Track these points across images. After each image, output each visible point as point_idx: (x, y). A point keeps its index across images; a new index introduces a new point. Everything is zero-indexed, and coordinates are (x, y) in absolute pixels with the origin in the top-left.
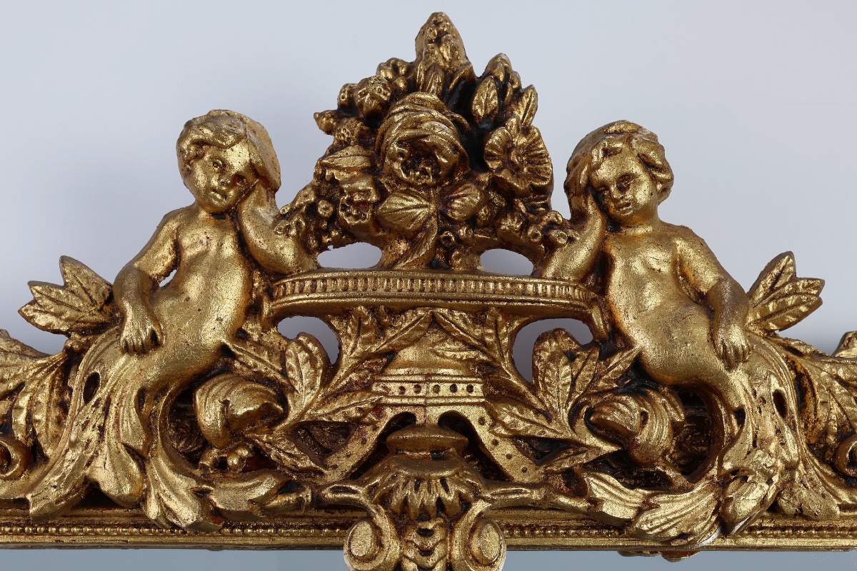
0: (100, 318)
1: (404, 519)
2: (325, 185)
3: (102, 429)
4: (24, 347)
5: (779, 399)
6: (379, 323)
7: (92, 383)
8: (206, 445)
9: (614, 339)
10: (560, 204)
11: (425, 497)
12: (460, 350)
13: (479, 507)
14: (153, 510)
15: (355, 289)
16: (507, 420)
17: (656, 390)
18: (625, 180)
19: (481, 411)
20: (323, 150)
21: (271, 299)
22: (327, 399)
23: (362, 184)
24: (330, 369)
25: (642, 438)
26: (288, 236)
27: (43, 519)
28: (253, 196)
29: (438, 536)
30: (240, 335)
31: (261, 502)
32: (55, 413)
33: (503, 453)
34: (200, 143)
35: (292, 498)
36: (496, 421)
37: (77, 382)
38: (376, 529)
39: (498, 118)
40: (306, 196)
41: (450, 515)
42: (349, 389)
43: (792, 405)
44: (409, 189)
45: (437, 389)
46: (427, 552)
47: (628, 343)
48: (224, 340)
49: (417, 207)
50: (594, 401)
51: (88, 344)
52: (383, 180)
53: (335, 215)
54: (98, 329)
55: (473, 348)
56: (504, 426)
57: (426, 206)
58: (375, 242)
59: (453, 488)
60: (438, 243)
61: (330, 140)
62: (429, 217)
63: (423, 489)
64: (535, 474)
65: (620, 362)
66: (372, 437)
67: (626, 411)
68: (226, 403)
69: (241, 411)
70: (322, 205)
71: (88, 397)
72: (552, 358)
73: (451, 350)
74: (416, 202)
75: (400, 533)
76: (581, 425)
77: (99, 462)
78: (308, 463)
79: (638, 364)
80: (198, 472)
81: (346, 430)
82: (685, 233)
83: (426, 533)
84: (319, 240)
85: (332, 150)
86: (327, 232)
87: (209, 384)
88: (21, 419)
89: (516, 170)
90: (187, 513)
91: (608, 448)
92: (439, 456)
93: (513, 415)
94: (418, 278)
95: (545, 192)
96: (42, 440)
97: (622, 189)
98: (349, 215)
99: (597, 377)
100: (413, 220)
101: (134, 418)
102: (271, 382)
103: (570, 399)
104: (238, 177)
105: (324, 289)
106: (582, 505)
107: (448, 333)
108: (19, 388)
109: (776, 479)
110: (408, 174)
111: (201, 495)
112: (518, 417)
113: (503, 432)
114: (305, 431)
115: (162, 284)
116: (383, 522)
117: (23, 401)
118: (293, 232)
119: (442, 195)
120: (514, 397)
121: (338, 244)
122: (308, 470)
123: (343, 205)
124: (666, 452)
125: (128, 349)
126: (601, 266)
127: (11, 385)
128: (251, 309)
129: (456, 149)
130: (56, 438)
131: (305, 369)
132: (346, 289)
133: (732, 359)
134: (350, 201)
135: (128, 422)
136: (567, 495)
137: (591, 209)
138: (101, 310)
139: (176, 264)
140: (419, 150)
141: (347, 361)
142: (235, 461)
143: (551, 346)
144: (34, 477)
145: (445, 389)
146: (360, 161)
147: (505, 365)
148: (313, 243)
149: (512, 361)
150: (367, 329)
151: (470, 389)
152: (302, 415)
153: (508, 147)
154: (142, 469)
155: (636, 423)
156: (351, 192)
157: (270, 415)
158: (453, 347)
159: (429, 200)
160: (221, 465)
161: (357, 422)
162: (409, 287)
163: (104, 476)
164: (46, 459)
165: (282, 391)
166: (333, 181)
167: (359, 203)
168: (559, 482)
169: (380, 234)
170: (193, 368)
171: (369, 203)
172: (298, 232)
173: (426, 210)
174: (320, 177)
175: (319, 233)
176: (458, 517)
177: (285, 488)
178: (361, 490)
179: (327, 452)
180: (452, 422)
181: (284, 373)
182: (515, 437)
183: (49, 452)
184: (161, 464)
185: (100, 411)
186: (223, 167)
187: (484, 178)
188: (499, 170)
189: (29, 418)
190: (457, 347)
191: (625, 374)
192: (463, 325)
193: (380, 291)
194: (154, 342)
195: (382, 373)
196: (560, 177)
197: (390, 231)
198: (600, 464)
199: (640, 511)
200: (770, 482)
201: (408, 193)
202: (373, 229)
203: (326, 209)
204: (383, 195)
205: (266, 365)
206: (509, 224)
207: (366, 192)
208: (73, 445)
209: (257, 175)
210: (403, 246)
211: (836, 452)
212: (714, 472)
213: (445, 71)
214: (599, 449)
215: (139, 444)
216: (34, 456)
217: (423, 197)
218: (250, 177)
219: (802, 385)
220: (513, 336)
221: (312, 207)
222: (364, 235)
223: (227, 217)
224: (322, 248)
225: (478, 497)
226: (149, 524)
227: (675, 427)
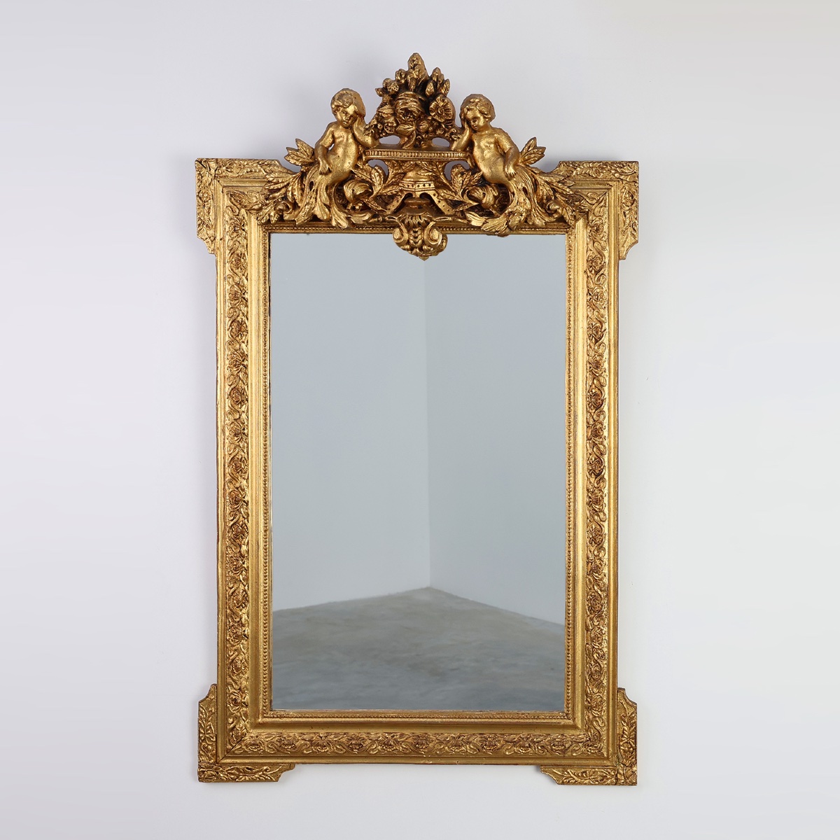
1: (409, 227)
2: (380, 118)
3: (316, 199)
4: (288, 170)
5: (525, 190)
6: (400, 165)
7: (311, 184)
8: (348, 202)
9: (475, 169)
11: (415, 221)
13: (432, 224)
14: (334, 223)
15: (391, 155)
16: (442, 194)
17: (489, 185)
18: (475, 118)
19: (434, 192)
20: (379, 103)
22: (385, 188)
23: (391, 120)
24: (386, 178)
25: (484, 201)
27: (301, 226)
29: (419, 233)
31: (367, 221)
32: (300, 192)
33: (442, 205)
35: (376, 220)
36: (439, 195)
37: (306, 182)
38: (401, 230)
39: (434, 96)
40: (374, 121)
41: (423, 226)
42: (392, 184)
43: (530, 190)
44: (406, 122)
45: (418, 186)
46: (416, 238)
47: (480, 171)
48: (351, 169)
49: (409, 128)
50: (470, 188)
51: (308, 171)
52: (397, 119)
53: (383, 129)
54: (311, 164)
55: (430, 172)
56: (442, 196)
58: (398, 136)
59: (423, 219)
60: (416, 139)
61: (381, 101)
62: (413, 131)
63: (414, 219)
64: (452, 212)
65: (477, 176)
66: (400, 200)
67: (478, 193)
68: (353, 190)
69: (358, 194)
70: (379, 125)
71: (311, 188)
72: (456, 175)
73: (422, 173)
74: (408, 126)
75: (408, 232)
76: (465, 196)
77: (316, 209)
78: (380, 208)
79: (483, 176)
80: (346, 211)
81: (392, 197)
82: (501, 131)
83: (415, 232)
85: (382, 105)
86: (381, 133)
87: (348, 184)
88: (290, 194)
89: (440, 115)
90: (344, 224)
91: (476, 204)
92: (420, 207)
93: (444, 193)
94: (410, 152)
95: (452, 120)
96: (297, 201)
97: (474, 122)
98: (387, 130)
99: (470, 181)
100: (408, 132)
101: (325, 195)
102: (368, 182)
103: (462, 187)
104: (352, 116)
105: (381, 154)
106: (465, 222)
107: (422, 168)
108: (288, 184)
109: (524, 214)
110: (405, 118)
111: (348, 219)
112: (446, 193)
113: (441, 198)
114: (379, 198)
115: (329, 150)
116: (403, 227)
117: (290, 189)
119: (416, 124)
120: (445, 187)
121: (385, 136)
122: (381, 210)
123: (385, 126)
124: (493, 205)
125: (321, 174)
126: (470, 144)
127: (285, 184)
129: (419, 111)
130: (301, 200)
131: (378, 178)
132: (388, 155)
133: (511, 177)
134: (387, 125)
135: (324, 196)
136: (461, 219)
137: (466, 126)
139: (333, 142)
140: (408, 112)
141: (391, 175)
142: (358, 208)
143: (456, 170)
144: (296, 213)
145: (421, 186)
146: (390, 111)
147: (442, 177)
149: (444, 175)
150: (396, 166)
151: (430, 185)
152: (377, 193)
153: (437, 107)
154: (330, 211)
155: (482, 196)
156: (388, 123)
157: (368, 193)
159: (413, 126)
160: (354, 208)
161: (396, 195)
162: (407, 155)
163: (318, 212)
164: (299, 207)
165: (371, 185)
166: (382, 117)
167: (390, 126)
168: (459, 214)
170: (342, 178)
171: (394, 126)
173: (412, 129)
174: (378, 115)
175: (379, 134)
176: (426, 227)
177: (374, 216)
178: (396, 218)
179: (387, 204)
180: (425, 196)
181: (371, 179)
182: (446, 200)
183: (300, 205)
184: (335, 209)
185: (315, 193)
187: (430, 118)
188: (434, 115)
189: (292, 194)
190: (425, 172)
191: (479, 180)
192: (426, 166)
193: (398, 156)
194: (329, 171)
195: (402, 180)
197: (401, 134)
198: (472, 209)
199: (484, 224)
200: (522, 215)
201: (406, 124)
202: (396, 134)
203: (380, 127)
204: (398, 124)
205: (365, 176)
206: (439, 133)
207: (392, 123)
208: (308, 204)
209: (357, 114)
210: (406, 139)
211: (546, 205)
212: (507, 212)
213: (417, 79)
214: (471, 204)
215: (328, 203)
216: (295, 206)
217: (410, 125)
219: (536, 184)
220: (444, 168)
221: (376, 125)
223: (349, 129)
225: (431, 220)
226: (333, 227)
227: (495, 198)
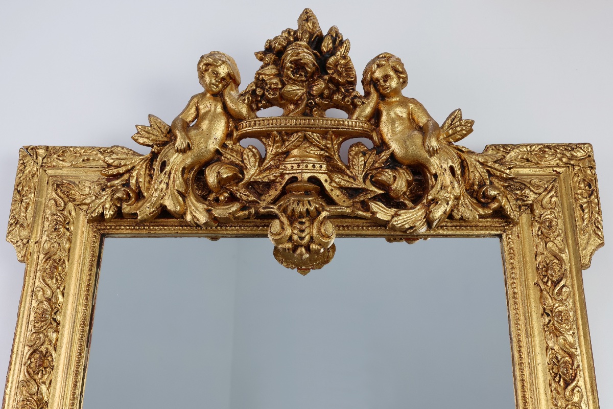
0: (166, 139)
1: (293, 218)
2: (260, 82)
3: (167, 184)
4: (134, 152)
5: (452, 169)
6: (282, 139)
7: (163, 165)
8: (210, 192)
9: (382, 145)
10: (360, 89)
11: (301, 208)
12: (317, 151)
13: (324, 214)
14: (189, 218)
15: (272, 124)
16: (337, 180)
17: (401, 167)
18: (386, 78)
19: (326, 177)
20: (259, 68)
21: (237, 130)
22: (261, 172)
23: (275, 81)
24: (262, 160)
25: (394, 187)
26: (244, 103)
28: (229, 87)
29: (307, 224)
30: (224, 146)
31: (233, 214)
32: (148, 179)
33: (335, 194)
34: (207, 65)
35: (246, 212)
36: (332, 180)
37: (157, 165)
38: (282, 223)
39: (332, 52)
40: (251, 87)
41: (312, 216)
42: (270, 168)
43: (458, 172)
44: (295, 82)
45: (307, 166)
46: (302, 231)
47: (388, 147)
48: (217, 147)
49: (298, 90)
50: (374, 172)
51: (161, 150)
52: (284, 79)
53: (264, 94)
55: (322, 149)
56: (336, 182)
57: (302, 89)
58: (281, 106)
59: (313, 205)
60: (307, 105)
61: (262, 63)
62: (303, 94)
63: (301, 204)
64: (349, 202)
65: (385, 155)
66: (280, 188)
67: (387, 176)
68: (219, 173)
69: (225, 176)
70: (258, 90)
71: (162, 170)
72: (357, 154)
73: (313, 150)
74: (298, 88)
75: (291, 224)
76: (368, 182)
77: (167, 197)
78: (253, 198)
79: (393, 155)
80: (207, 203)
81: (269, 185)
82: (414, 101)
83: (302, 223)
84: (257, 105)
85: (262, 67)
86: (260, 102)
87: (211, 166)
88: (133, 181)
89: (340, 74)
90: (202, 218)
91: (380, 192)
92: (307, 193)
93: (339, 178)
94: (298, 119)
95: (353, 83)
96: (143, 189)
97: (385, 81)
98: (269, 94)
99: (375, 162)
100: (296, 95)
101: (181, 179)
102: (237, 165)
103: (363, 171)
104: (223, 79)
105: (259, 124)
106: (368, 215)
107: (311, 143)
108: (133, 168)
109: (450, 203)
110: (294, 76)
111: (209, 211)
112: (341, 179)
113: (335, 185)
114: (252, 186)
115: (191, 125)
116: (284, 219)
117: (135, 174)
118: (246, 101)
119: (308, 84)
120: (340, 171)
121: (265, 107)
122: (253, 202)
123: (267, 90)
124: (405, 193)
125: (179, 151)
126: (376, 115)
127: (130, 167)
128: (229, 135)
129: (314, 65)
130: (148, 189)
131: (252, 159)
132: (268, 124)
133: (432, 152)
134: (270, 88)
135: (178, 182)
136: (362, 211)
137: (372, 90)
138: (166, 136)
139: (197, 117)
140: (299, 66)
141: (269, 156)
142: (222, 198)
143: (356, 149)
144: (140, 204)
145: (310, 166)
146: (274, 71)
147: (336, 157)
148: (254, 106)
149: (339, 156)
150: (277, 142)
151: (321, 167)
152: (250, 179)
153: (336, 64)
154: (184, 201)
156: (270, 84)
157: (236, 179)
158: (313, 149)
159: (303, 87)
160: (217, 200)
161: (273, 181)
162: (295, 123)
163: (169, 204)
164: (144, 197)
165: (242, 169)
166: (263, 80)
167: (274, 88)
168: (359, 205)
169: (283, 102)
170: (204, 159)
171: (278, 88)
172: (248, 102)
173: (302, 91)
174: (257, 79)
175: (257, 102)
176: (316, 217)
177: (243, 208)
178: (275, 207)
179: (261, 195)
180: (313, 180)
181: (242, 161)
182: (341, 188)
183: (145, 194)
184: (192, 199)
185: (167, 176)
186: (217, 74)
187: (326, 77)
188: (333, 74)
189: (137, 181)
190: (315, 149)
191: (387, 160)
192: (317, 139)
193: (283, 125)
194: (189, 147)
195: (284, 161)
196: (360, 78)
197: (287, 100)
198: (376, 198)
199: (393, 217)
200: (448, 204)
201: (294, 84)
202: (280, 100)
203: (260, 92)
204: (284, 85)
205: (236, 159)
206: (337, 97)
207: (277, 84)
208: (156, 190)
209: (231, 78)
210: (292, 107)
211: (478, 192)
212: (425, 201)
213: (310, 33)
214: (376, 192)
215: (183, 190)
216: (139, 196)
217: (300, 85)
218: (228, 79)
219: (464, 165)
220: (340, 145)
221: (254, 91)
222: (276, 102)
223: (218, 96)
224: (258, 109)
225: (324, 210)
226: (188, 225)
